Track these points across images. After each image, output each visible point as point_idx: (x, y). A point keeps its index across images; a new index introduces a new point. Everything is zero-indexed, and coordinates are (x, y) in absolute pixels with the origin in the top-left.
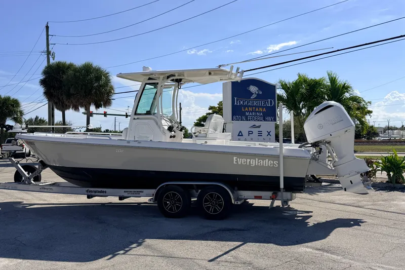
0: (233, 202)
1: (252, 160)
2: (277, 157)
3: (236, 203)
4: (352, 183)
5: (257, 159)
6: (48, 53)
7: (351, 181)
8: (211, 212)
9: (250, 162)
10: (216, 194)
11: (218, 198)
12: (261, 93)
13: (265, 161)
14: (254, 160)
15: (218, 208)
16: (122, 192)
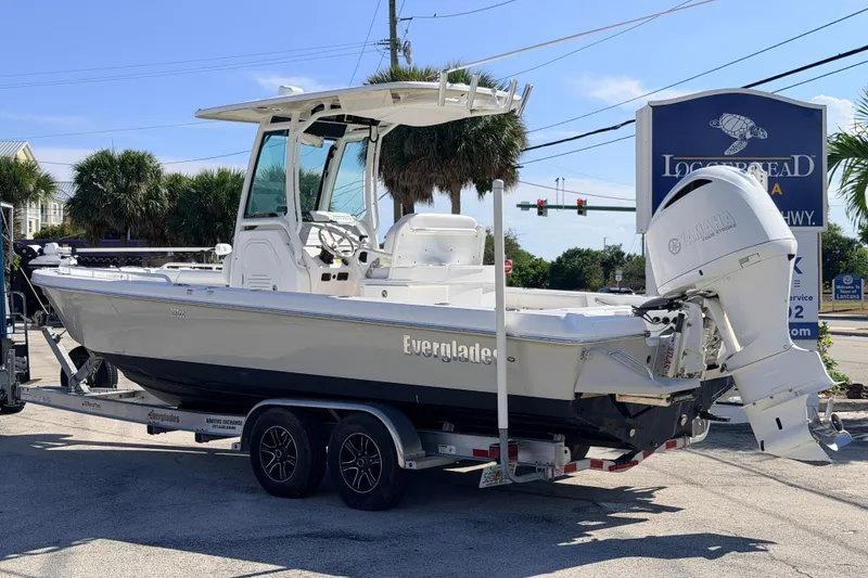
0: (401, 462)
1: (443, 345)
2: (487, 337)
3: (408, 467)
4: (780, 427)
5: (454, 343)
6: (394, 44)
7: (778, 420)
8: (354, 486)
9: (439, 350)
10: (365, 438)
11: (372, 450)
12: (763, 135)
13: (472, 349)
14: (448, 346)
15: (371, 479)
16: (202, 420)
